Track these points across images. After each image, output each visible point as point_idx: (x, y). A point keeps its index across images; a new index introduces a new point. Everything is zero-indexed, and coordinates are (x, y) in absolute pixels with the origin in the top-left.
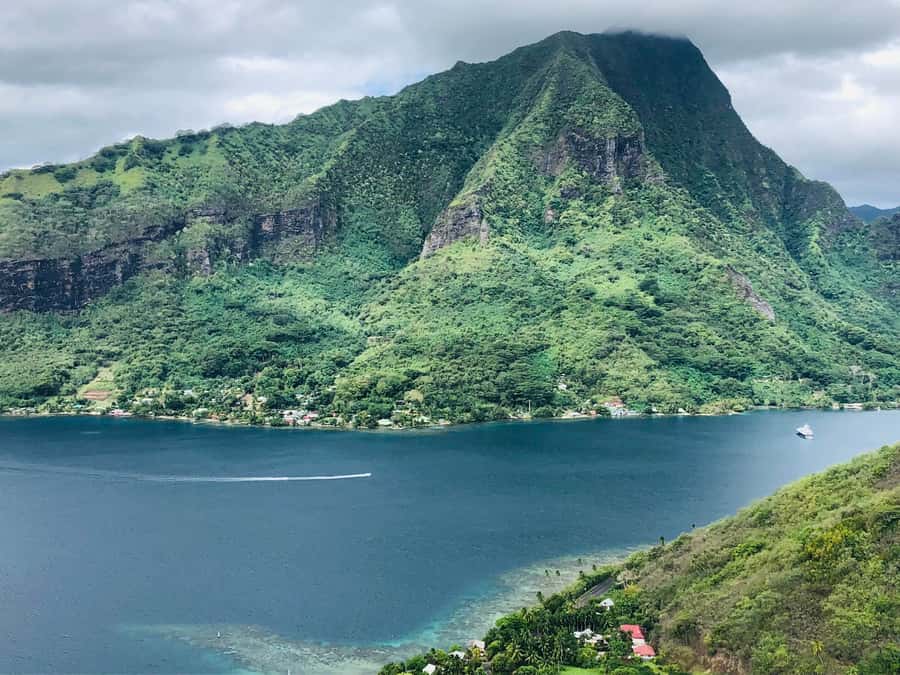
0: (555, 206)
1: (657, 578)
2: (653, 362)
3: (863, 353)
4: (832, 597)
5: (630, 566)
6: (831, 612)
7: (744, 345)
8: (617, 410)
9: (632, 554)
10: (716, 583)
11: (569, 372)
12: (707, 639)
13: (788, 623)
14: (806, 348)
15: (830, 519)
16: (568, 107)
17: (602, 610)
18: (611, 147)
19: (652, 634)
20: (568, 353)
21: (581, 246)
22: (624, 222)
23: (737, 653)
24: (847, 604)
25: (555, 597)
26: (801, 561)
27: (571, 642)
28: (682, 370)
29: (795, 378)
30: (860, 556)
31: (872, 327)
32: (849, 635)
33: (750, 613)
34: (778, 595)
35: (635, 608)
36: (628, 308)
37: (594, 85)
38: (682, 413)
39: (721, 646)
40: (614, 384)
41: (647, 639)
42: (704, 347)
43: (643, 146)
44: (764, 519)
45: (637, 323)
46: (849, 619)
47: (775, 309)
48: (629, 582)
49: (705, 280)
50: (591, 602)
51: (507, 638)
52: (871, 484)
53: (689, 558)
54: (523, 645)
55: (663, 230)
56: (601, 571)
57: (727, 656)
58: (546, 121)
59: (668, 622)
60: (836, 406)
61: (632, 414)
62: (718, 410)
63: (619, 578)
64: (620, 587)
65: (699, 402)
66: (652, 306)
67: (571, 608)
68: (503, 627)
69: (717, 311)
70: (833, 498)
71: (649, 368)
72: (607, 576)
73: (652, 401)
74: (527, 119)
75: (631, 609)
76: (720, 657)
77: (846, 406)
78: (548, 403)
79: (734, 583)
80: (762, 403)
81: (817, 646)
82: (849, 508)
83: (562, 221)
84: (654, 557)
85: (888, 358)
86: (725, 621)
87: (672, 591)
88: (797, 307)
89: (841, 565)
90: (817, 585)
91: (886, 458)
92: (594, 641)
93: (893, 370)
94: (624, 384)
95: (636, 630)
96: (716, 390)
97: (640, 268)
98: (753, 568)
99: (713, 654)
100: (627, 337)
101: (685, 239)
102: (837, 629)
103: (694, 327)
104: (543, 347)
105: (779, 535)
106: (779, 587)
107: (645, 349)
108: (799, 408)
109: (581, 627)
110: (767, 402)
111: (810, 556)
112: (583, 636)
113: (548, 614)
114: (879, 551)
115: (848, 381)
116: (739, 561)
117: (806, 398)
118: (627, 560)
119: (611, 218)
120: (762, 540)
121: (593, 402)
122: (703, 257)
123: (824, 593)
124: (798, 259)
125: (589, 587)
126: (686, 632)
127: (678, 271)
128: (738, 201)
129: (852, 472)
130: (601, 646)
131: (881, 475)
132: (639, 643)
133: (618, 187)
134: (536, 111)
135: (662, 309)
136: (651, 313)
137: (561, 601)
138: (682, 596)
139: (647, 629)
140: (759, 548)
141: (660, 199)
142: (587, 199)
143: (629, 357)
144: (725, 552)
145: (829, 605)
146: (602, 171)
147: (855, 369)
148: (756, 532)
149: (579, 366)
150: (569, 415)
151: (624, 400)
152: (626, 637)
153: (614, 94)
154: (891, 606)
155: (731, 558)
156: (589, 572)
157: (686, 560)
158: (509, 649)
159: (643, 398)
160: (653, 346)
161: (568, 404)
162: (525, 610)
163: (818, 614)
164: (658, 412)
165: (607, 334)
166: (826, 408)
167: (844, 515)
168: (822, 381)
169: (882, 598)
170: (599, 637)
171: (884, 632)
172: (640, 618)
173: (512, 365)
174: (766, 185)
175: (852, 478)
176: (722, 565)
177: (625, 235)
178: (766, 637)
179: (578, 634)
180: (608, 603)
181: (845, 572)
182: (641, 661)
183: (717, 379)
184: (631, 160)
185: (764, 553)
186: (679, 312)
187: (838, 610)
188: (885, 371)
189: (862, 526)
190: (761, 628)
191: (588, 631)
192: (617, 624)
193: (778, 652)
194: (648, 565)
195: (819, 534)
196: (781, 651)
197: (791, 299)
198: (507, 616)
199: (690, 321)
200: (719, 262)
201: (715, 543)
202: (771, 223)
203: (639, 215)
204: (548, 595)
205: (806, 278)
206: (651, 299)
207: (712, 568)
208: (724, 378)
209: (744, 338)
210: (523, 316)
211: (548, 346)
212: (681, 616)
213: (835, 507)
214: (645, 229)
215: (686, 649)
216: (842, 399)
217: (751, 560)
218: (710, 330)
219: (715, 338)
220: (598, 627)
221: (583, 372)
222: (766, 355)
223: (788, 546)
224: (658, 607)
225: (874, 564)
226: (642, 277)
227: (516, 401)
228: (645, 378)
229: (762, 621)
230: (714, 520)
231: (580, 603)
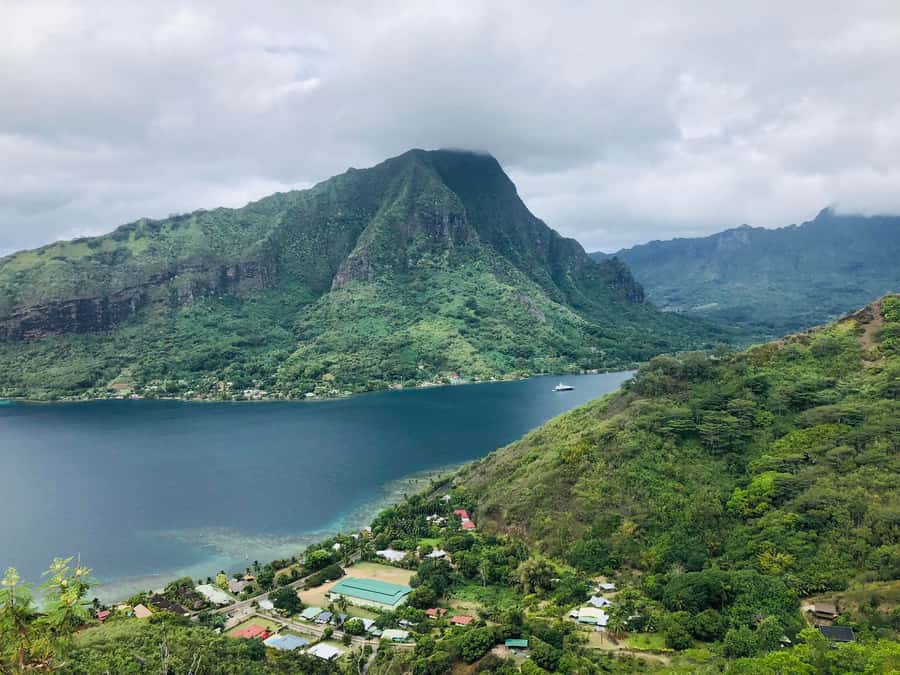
0: (413, 257)
1: (476, 480)
2: (474, 350)
3: (597, 339)
4: (577, 485)
5: (460, 475)
6: (576, 494)
7: (529, 337)
8: (454, 380)
9: (462, 468)
10: (510, 481)
11: (425, 358)
12: (505, 516)
13: (552, 503)
14: (565, 338)
15: (575, 439)
16: (418, 195)
17: (443, 502)
18: (446, 220)
19: (474, 515)
20: (424, 347)
21: (430, 281)
22: (455, 266)
23: (523, 522)
24: (585, 489)
25: (415, 496)
26: (559, 465)
27: (424, 523)
28: (492, 354)
29: (559, 356)
30: (593, 460)
31: (602, 324)
32: (588, 508)
33: (529, 498)
34: (545, 486)
35: (463, 500)
36: (459, 318)
37: (435, 182)
38: (493, 380)
39: (513, 518)
40: (452, 364)
41: (470, 518)
42: (505, 339)
43: (465, 220)
44: (537, 441)
45: (465, 327)
46: (587, 497)
47: (546, 315)
48: (460, 484)
49: (504, 300)
50: (437, 497)
51: (385, 524)
52: (598, 417)
53: (494, 467)
54: (395, 527)
55: (478, 270)
56: (443, 478)
57: (517, 525)
58: (406, 204)
59: (482, 507)
60: (582, 372)
61: (463, 382)
62: (514, 377)
63: (454, 481)
64: (455, 487)
65: (503, 372)
66: (474, 316)
67: (423, 503)
68: (383, 518)
69: (512, 318)
70: (578, 426)
71: (473, 354)
72: (447, 481)
73: (474, 373)
74: (395, 203)
75: (460, 500)
76: (512, 526)
77: (588, 371)
78: (412, 378)
79: (520, 480)
80: (539, 372)
81: (569, 514)
82: (586, 432)
83: (419, 265)
84: (474, 468)
85: (612, 342)
86: (515, 504)
87: (484, 488)
88: (559, 314)
89: (582, 466)
90: (567, 479)
91: (606, 401)
92: (438, 521)
93: (615, 349)
94: (458, 364)
95: (464, 513)
96: (512, 365)
97: (466, 293)
98: (531, 471)
99: (509, 524)
100: (460, 336)
101: (491, 275)
102: (580, 504)
103: (500, 327)
104: (410, 343)
105: (546, 449)
106: (546, 481)
107: (470, 342)
108: (561, 374)
109: (430, 514)
110: (542, 370)
111: (564, 461)
112: (432, 519)
113: (410, 507)
114: (603, 456)
115: (589, 356)
116: (524, 467)
117: (565, 368)
118: (459, 471)
119: (447, 263)
120: (537, 454)
121: (440, 376)
122: (503, 286)
123: (572, 483)
124: (559, 285)
125: (436, 489)
126: (492, 512)
127: (488, 294)
128: (522, 251)
129: (588, 410)
130: (443, 525)
131: (604, 411)
132: (465, 520)
133: (451, 244)
134: (400, 199)
135: (479, 318)
136: (473, 321)
137: (419, 498)
138: (491, 490)
139: (471, 512)
140: (535, 459)
141: (477, 251)
142: (433, 252)
143: (460, 347)
144: (515, 462)
145: (575, 491)
146: (441, 235)
147: (593, 349)
148: (533, 448)
149: (430, 354)
150: (426, 384)
151: (458, 373)
152: (458, 518)
153: (446, 188)
154: (610, 488)
155: (519, 465)
156: (436, 479)
157: (492, 469)
158: (386, 530)
159: (470, 372)
160: (474, 340)
161: (424, 378)
162: (396, 506)
163: (569, 496)
164: (479, 380)
165: (447, 334)
166: (577, 373)
167: (583, 435)
168: (573, 357)
169: (605, 484)
170: (442, 519)
171: (607, 505)
172: (466, 506)
173: (390, 355)
174: (539, 241)
175: (588, 414)
176: (514, 470)
177: (456, 273)
178: (540, 512)
179: (428, 518)
180: (448, 497)
181: (584, 470)
182: (467, 531)
183: (513, 358)
184: (458, 228)
185: (537, 461)
186: (490, 319)
187: (581, 493)
188: (610, 350)
189: (593, 442)
190: (537, 506)
191: (435, 516)
192: (452, 510)
193: (546, 520)
194: (471, 474)
195: (568, 448)
196: (548, 520)
197: (554, 309)
198: (385, 510)
199: (496, 324)
200: (512, 288)
201: (509, 457)
202: (542, 263)
203: (464, 262)
204: (410, 495)
205: (564, 295)
206: (472, 312)
207: (508, 472)
208: (517, 357)
209: (528, 333)
210: (396, 324)
211: (412, 343)
212: (489, 502)
213: (578, 431)
214: (468, 270)
215: (493, 522)
216: (586, 368)
217: (530, 466)
218: (508, 329)
219: (511, 334)
220: (440, 512)
221: (434, 358)
222: (540, 343)
223: (551, 456)
224: (477, 498)
225: (600, 465)
226: (467, 298)
227: (393, 377)
228: (470, 359)
229: (537, 502)
230: (509, 443)
231: (430, 499)
